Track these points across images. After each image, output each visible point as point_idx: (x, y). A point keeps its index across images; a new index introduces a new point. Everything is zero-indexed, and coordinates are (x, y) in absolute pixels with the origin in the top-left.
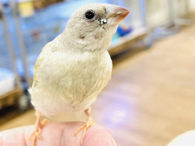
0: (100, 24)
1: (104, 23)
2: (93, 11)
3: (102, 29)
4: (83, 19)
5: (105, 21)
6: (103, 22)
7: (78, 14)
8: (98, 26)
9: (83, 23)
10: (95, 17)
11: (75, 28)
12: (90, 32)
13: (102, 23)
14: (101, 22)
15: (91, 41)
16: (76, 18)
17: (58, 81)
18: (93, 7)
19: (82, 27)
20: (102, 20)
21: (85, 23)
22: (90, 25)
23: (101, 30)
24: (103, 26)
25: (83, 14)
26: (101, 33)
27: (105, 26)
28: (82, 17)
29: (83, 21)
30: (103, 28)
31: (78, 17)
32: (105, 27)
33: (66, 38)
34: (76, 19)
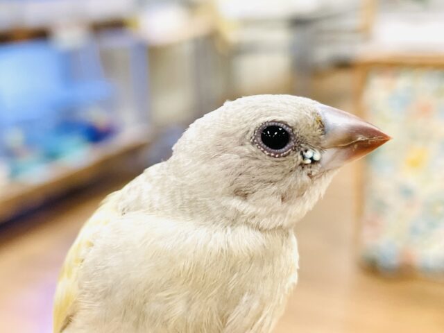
0: (301, 164)
1: (313, 161)
2: (287, 126)
3: (306, 179)
4: (253, 143)
5: (317, 157)
6: (312, 159)
7: (235, 126)
8: (296, 167)
9: (251, 154)
10: (292, 144)
11: (222, 164)
12: (271, 182)
13: (309, 161)
14: (304, 157)
15: (269, 208)
16: (224, 135)
17: (142, 301)
18: (288, 113)
19: (247, 165)
20: (309, 154)
21: (259, 156)
22: (275, 163)
23: (301, 181)
24: (307, 170)
25: (252, 129)
26: (300, 187)
27: (315, 170)
28: (248, 137)
29: (254, 149)
30: (309, 175)
31: (233, 134)
32: (313, 174)
33: (183, 185)
34: (224, 139)
